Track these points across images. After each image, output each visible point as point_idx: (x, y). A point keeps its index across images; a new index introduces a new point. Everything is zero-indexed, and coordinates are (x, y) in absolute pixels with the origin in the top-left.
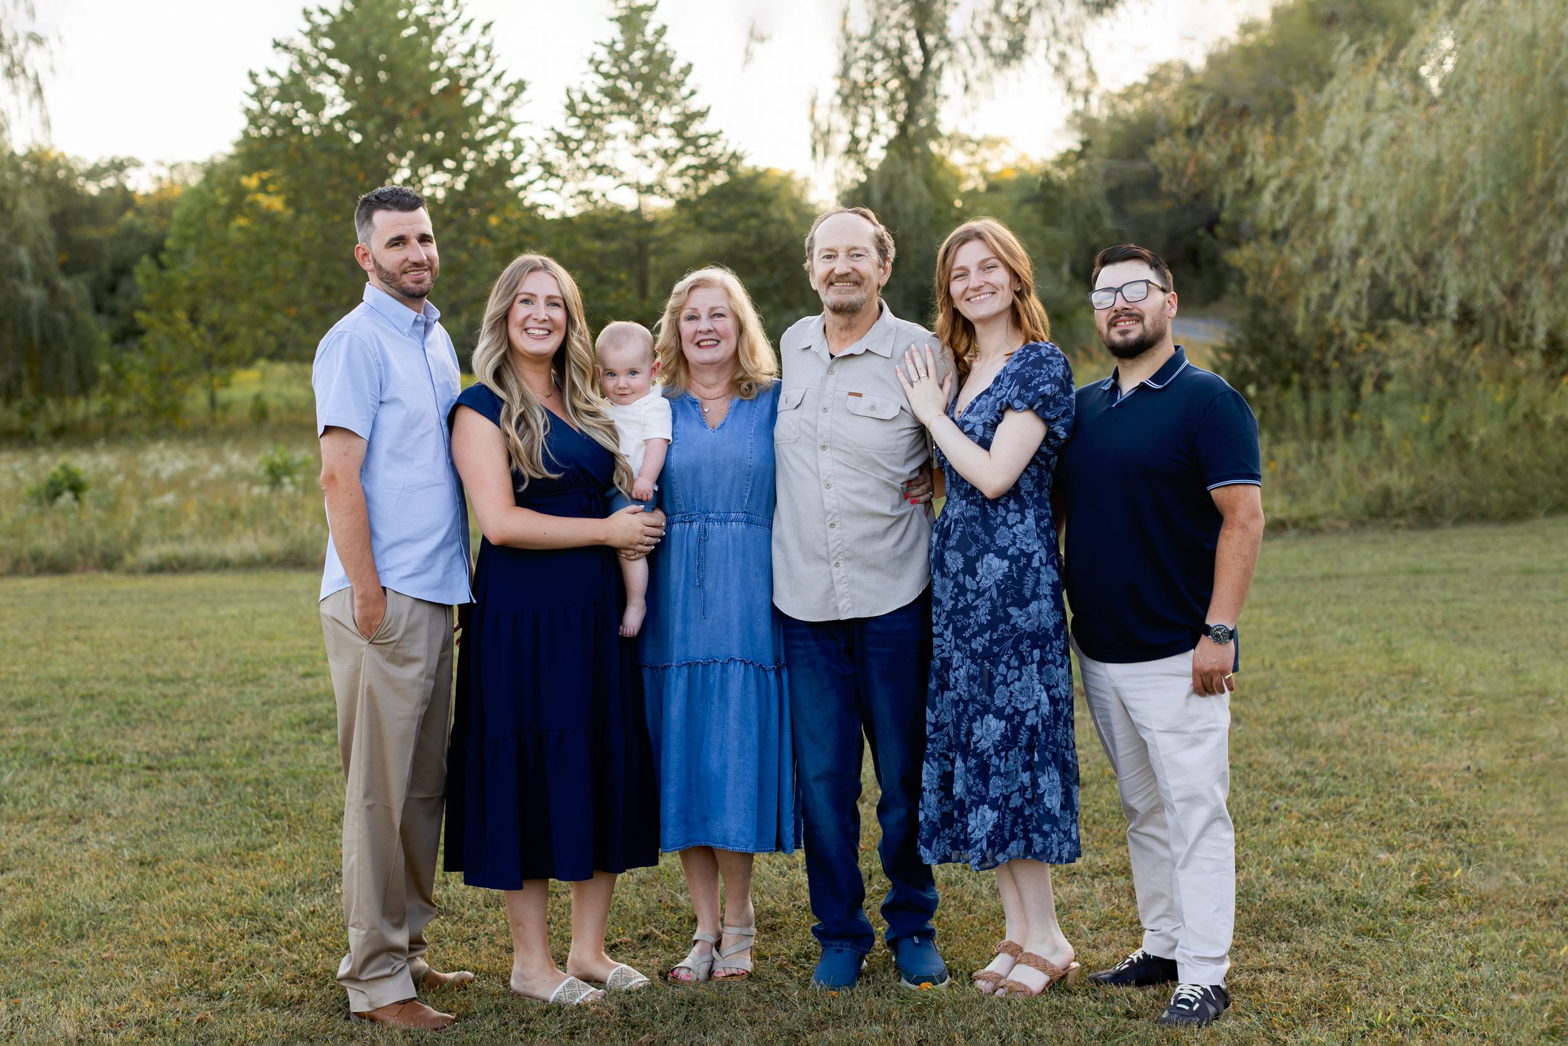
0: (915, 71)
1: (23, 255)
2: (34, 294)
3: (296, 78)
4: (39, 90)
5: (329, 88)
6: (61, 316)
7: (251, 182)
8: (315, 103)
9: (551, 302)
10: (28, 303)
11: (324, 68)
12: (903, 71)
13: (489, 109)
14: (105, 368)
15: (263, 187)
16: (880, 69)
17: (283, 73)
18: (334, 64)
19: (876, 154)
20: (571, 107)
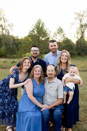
0: (83, 31)
1: (11, 43)
2: (11, 46)
3: (33, 30)
4: (13, 30)
5: (35, 31)
6: (14, 48)
7: (29, 38)
8: (34, 32)
9: (66, 56)
10: (11, 47)
11: (35, 29)
12: (82, 31)
13: (48, 33)
14: (17, 52)
15: (30, 39)
16: (80, 31)
17: (32, 30)
18: (36, 29)
19: (79, 38)
20: (55, 33)
